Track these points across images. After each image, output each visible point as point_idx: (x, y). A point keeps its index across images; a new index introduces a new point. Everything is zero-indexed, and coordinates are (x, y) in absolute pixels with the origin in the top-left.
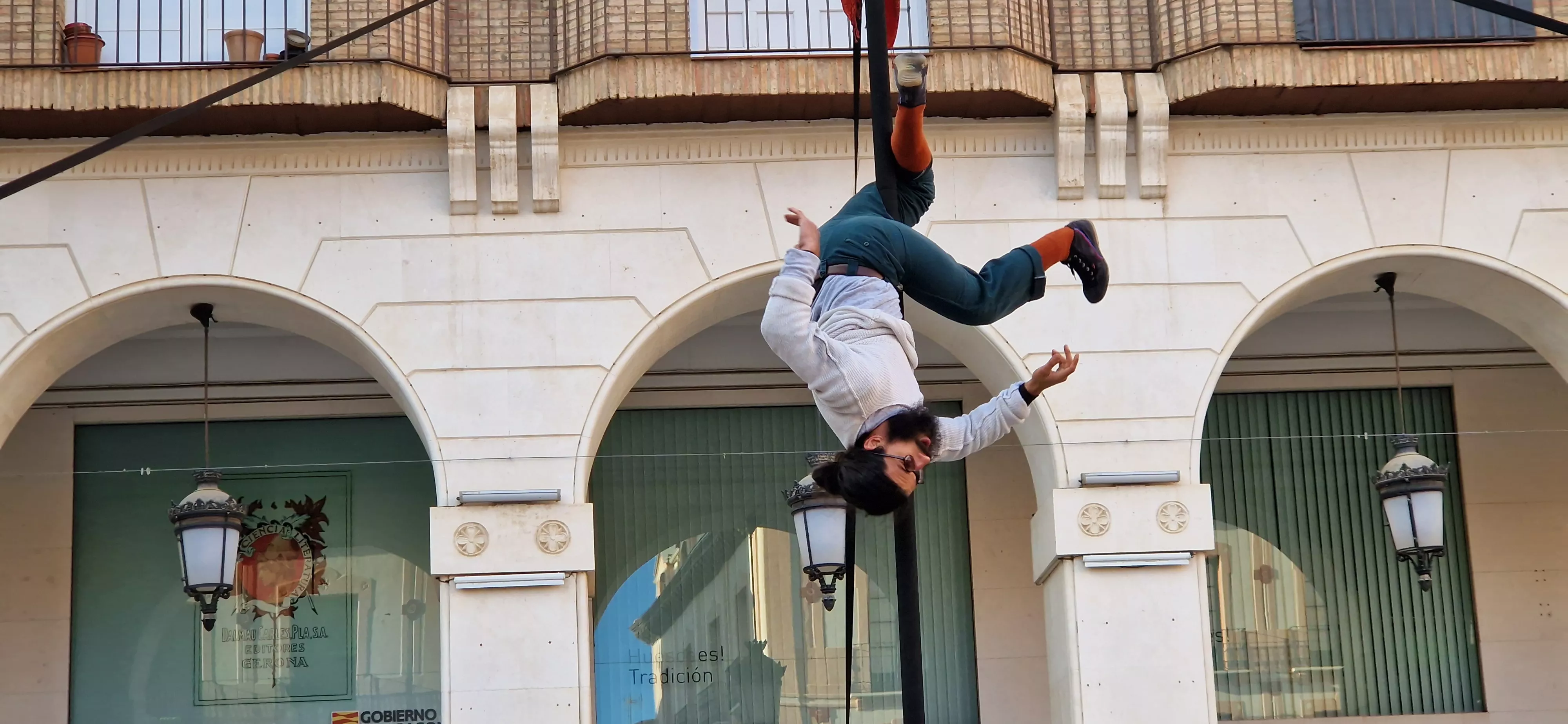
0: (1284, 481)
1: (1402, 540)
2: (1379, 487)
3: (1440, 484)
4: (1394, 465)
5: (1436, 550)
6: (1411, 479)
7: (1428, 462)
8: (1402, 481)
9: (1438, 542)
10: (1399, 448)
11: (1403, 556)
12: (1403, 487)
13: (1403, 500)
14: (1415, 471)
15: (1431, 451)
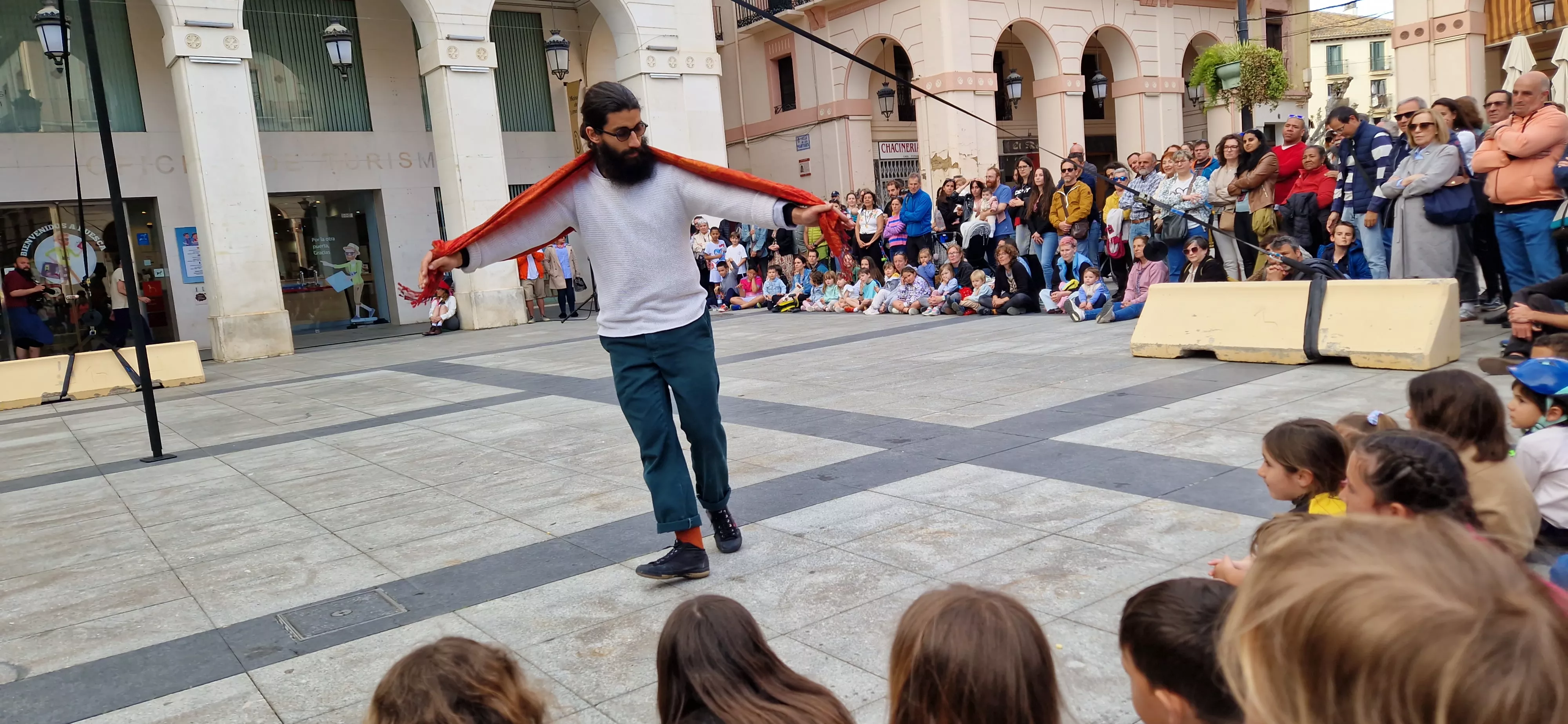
0: (283, 34)
1: (335, 60)
2: (324, 37)
3: (350, 38)
4: (330, 29)
5: (349, 65)
6: (338, 35)
7: (345, 29)
8: (334, 36)
9: (351, 62)
10: (332, 22)
11: (335, 66)
12: (335, 38)
13: (335, 43)
14: (339, 32)
15: (346, 25)
